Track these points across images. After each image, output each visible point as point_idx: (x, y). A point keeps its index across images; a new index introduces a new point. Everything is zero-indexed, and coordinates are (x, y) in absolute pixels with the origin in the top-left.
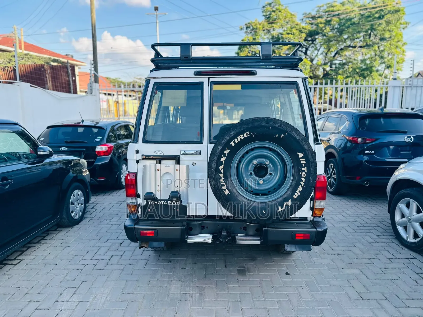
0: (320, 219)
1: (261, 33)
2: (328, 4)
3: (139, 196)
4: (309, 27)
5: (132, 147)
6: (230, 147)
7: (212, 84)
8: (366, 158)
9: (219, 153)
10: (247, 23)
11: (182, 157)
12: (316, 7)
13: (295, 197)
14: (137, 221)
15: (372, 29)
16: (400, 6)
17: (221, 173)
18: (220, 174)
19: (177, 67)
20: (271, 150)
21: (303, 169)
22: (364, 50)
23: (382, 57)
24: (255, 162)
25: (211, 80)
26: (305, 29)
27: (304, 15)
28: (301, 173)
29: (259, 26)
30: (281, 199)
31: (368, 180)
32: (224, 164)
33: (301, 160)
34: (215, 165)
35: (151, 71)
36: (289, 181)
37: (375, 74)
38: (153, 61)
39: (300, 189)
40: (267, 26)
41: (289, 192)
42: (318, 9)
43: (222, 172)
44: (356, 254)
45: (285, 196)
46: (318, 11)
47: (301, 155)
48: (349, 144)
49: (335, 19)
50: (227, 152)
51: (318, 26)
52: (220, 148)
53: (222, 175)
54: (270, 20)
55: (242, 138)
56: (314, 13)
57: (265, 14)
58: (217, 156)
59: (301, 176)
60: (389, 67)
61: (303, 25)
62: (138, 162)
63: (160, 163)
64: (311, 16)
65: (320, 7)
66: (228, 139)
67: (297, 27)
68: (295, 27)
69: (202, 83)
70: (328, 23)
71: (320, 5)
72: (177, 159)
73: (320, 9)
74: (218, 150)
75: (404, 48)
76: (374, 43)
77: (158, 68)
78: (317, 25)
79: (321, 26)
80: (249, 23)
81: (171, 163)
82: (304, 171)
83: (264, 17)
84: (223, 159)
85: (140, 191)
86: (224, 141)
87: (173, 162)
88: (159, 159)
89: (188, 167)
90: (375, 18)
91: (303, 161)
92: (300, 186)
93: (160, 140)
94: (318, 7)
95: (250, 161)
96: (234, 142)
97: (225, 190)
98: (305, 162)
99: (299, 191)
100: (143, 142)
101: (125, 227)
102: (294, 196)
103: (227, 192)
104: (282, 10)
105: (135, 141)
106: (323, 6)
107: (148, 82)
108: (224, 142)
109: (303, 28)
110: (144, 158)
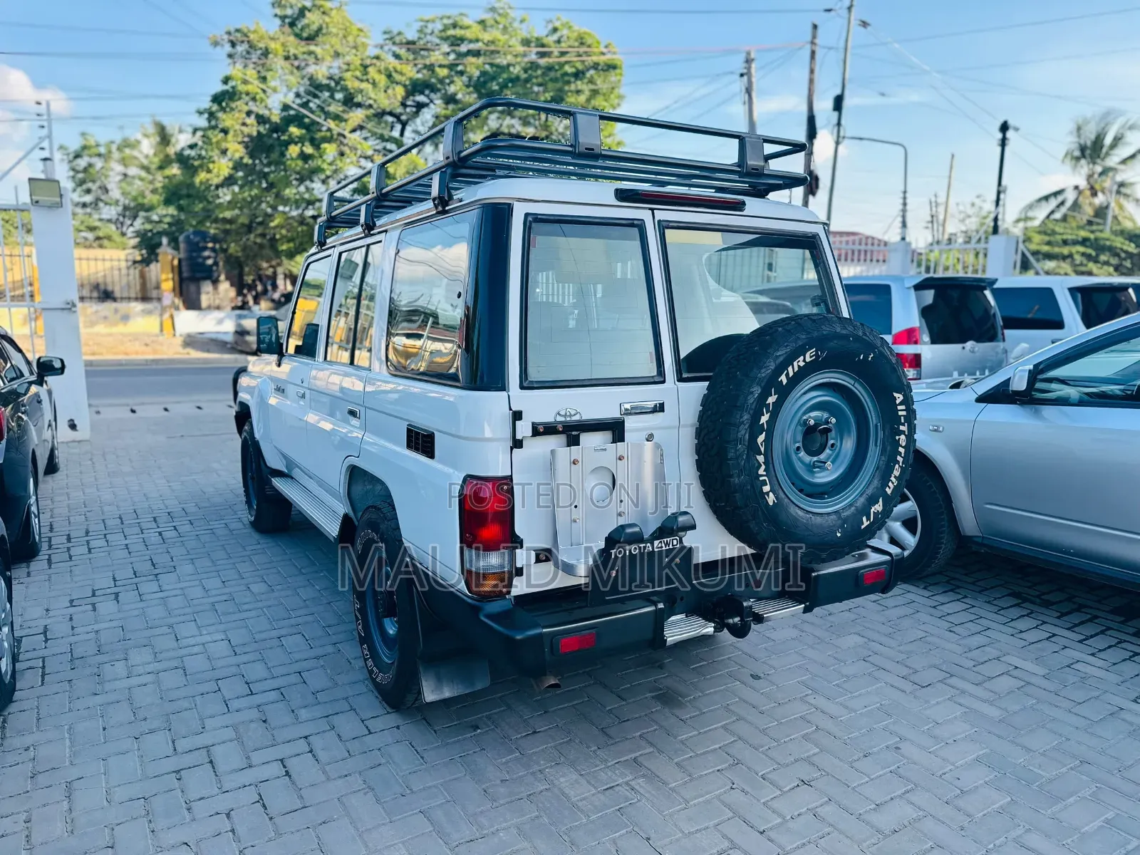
2: (449, 18)
3: (519, 543)
4: (409, 72)
6: (779, 388)
7: (663, 227)
9: (755, 404)
10: (232, 30)
11: (630, 423)
12: (416, 21)
13: (889, 491)
17: (760, 453)
18: (758, 457)
20: (837, 389)
21: (902, 428)
25: (661, 215)
26: (401, 74)
27: (387, 36)
28: (897, 438)
29: (272, 45)
30: (862, 500)
32: (766, 431)
33: (899, 408)
34: (747, 435)
36: (874, 454)
39: (896, 473)
40: (296, 47)
41: (876, 483)
42: (422, 27)
43: (762, 449)
45: (869, 491)
46: (420, 31)
47: (899, 398)
50: (772, 399)
51: (433, 71)
52: (757, 390)
53: (761, 459)
55: (802, 364)
56: (411, 35)
57: (278, 11)
58: (751, 412)
59: (897, 443)
62: (519, 444)
63: (577, 443)
64: (404, 41)
65: (428, 21)
66: (773, 368)
67: (378, 63)
68: (375, 65)
69: (641, 224)
71: (426, 18)
72: (616, 429)
73: (426, 27)
74: (751, 396)
78: (430, 68)
80: (238, 31)
81: (602, 439)
82: (903, 432)
83: (278, 22)
84: (764, 419)
86: (764, 373)
87: (607, 435)
88: (572, 432)
90: (566, 74)
91: (902, 411)
92: (897, 466)
94: (422, 21)
96: (787, 375)
97: (768, 493)
98: (904, 413)
99: (895, 477)
100: (522, 387)
102: (887, 489)
103: (771, 499)
104: (331, 9)
106: (433, 21)
107: (499, 209)
108: (763, 375)
109: (396, 71)
110: (540, 430)
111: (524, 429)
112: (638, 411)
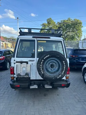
0: (68, 80)
1: (46, 27)
3: (15, 74)
4: (59, 26)
5: (13, 59)
6: (44, 59)
7: (38, 40)
8: (75, 61)
11: (29, 62)
12: (61, 21)
14: (14, 82)
15: (74, 27)
16: (81, 22)
19: (27, 35)
20: (55, 60)
22: (72, 32)
23: (77, 35)
24: (51, 64)
25: (37, 39)
29: (46, 25)
31: (76, 67)
34: (39, 65)
35: (19, 36)
37: (75, 39)
38: (19, 33)
40: (48, 25)
43: (41, 67)
44: (75, 88)
47: (64, 62)
48: (71, 57)
49: (65, 24)
50: (43, 61)
52: (41, 59)
54: (49, 23)
55: (47, 57)
58: (40, 62)
59: (64, 68)
60: (78, 37)
61: (57, 25)
62: (14, 63)
63: (22, 64)
64: (59, 23)
66: (43, 57)
68: (55, 26)
69: (35, 40)
70: (63, 25)
72: (27, 63)
75: (82, 32)
76: (75, 31)
77: (21, 35)
79: (62, 26)
80: (43, 24)
81: (25, 64)
82: (65, 66)
83: (47, 22)
84: (42, 63)
85: (15, 72)
87: (26, 63)
88: (21, 62)
89: (30, 65)
90: (75, 24)
91: (64, 64)
92: (64, 71)
93: (21, 57)
95: (49, 63)
97: (42, 72)
100: (16, 57)
101: (10, 84)
104: (52, 21)
105: (14, 57)
107: (18, 39)
110: (17, 62)
111: (15, 62)
112: (30, 61)
